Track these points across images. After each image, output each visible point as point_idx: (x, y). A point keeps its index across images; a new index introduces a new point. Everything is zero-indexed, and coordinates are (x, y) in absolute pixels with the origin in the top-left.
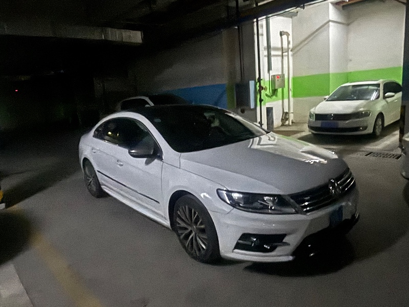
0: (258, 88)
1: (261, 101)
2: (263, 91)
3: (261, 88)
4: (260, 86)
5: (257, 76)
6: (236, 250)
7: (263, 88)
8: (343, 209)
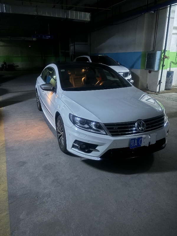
0: (163, 57)
1: (163, 66)
2: (166, 59)
3: (165, 57)
4: (164, 56)
5: (164, 49)
6: (73, 148)
7: (166, 57)
8: (143, 139)
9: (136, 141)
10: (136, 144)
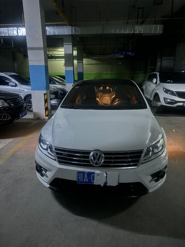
8: (95, 175)
9: (86, 176)
10: (86, 179)
